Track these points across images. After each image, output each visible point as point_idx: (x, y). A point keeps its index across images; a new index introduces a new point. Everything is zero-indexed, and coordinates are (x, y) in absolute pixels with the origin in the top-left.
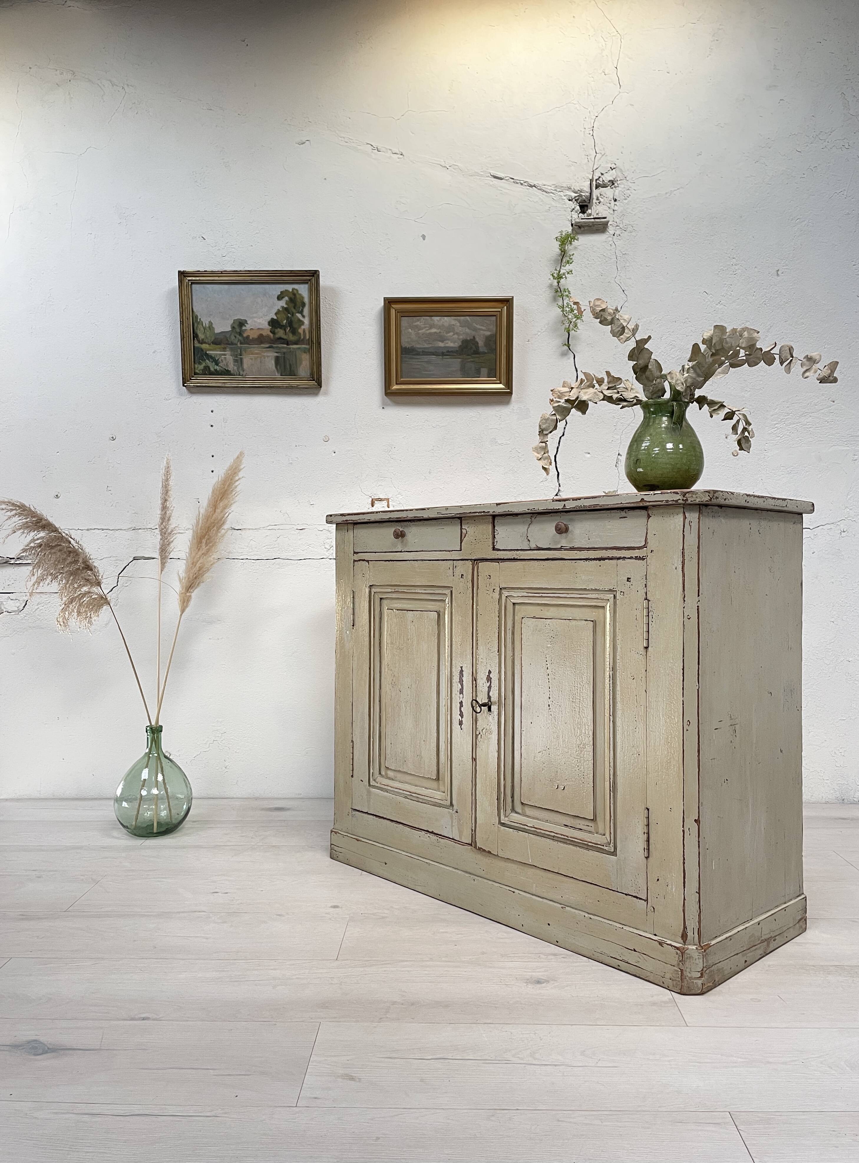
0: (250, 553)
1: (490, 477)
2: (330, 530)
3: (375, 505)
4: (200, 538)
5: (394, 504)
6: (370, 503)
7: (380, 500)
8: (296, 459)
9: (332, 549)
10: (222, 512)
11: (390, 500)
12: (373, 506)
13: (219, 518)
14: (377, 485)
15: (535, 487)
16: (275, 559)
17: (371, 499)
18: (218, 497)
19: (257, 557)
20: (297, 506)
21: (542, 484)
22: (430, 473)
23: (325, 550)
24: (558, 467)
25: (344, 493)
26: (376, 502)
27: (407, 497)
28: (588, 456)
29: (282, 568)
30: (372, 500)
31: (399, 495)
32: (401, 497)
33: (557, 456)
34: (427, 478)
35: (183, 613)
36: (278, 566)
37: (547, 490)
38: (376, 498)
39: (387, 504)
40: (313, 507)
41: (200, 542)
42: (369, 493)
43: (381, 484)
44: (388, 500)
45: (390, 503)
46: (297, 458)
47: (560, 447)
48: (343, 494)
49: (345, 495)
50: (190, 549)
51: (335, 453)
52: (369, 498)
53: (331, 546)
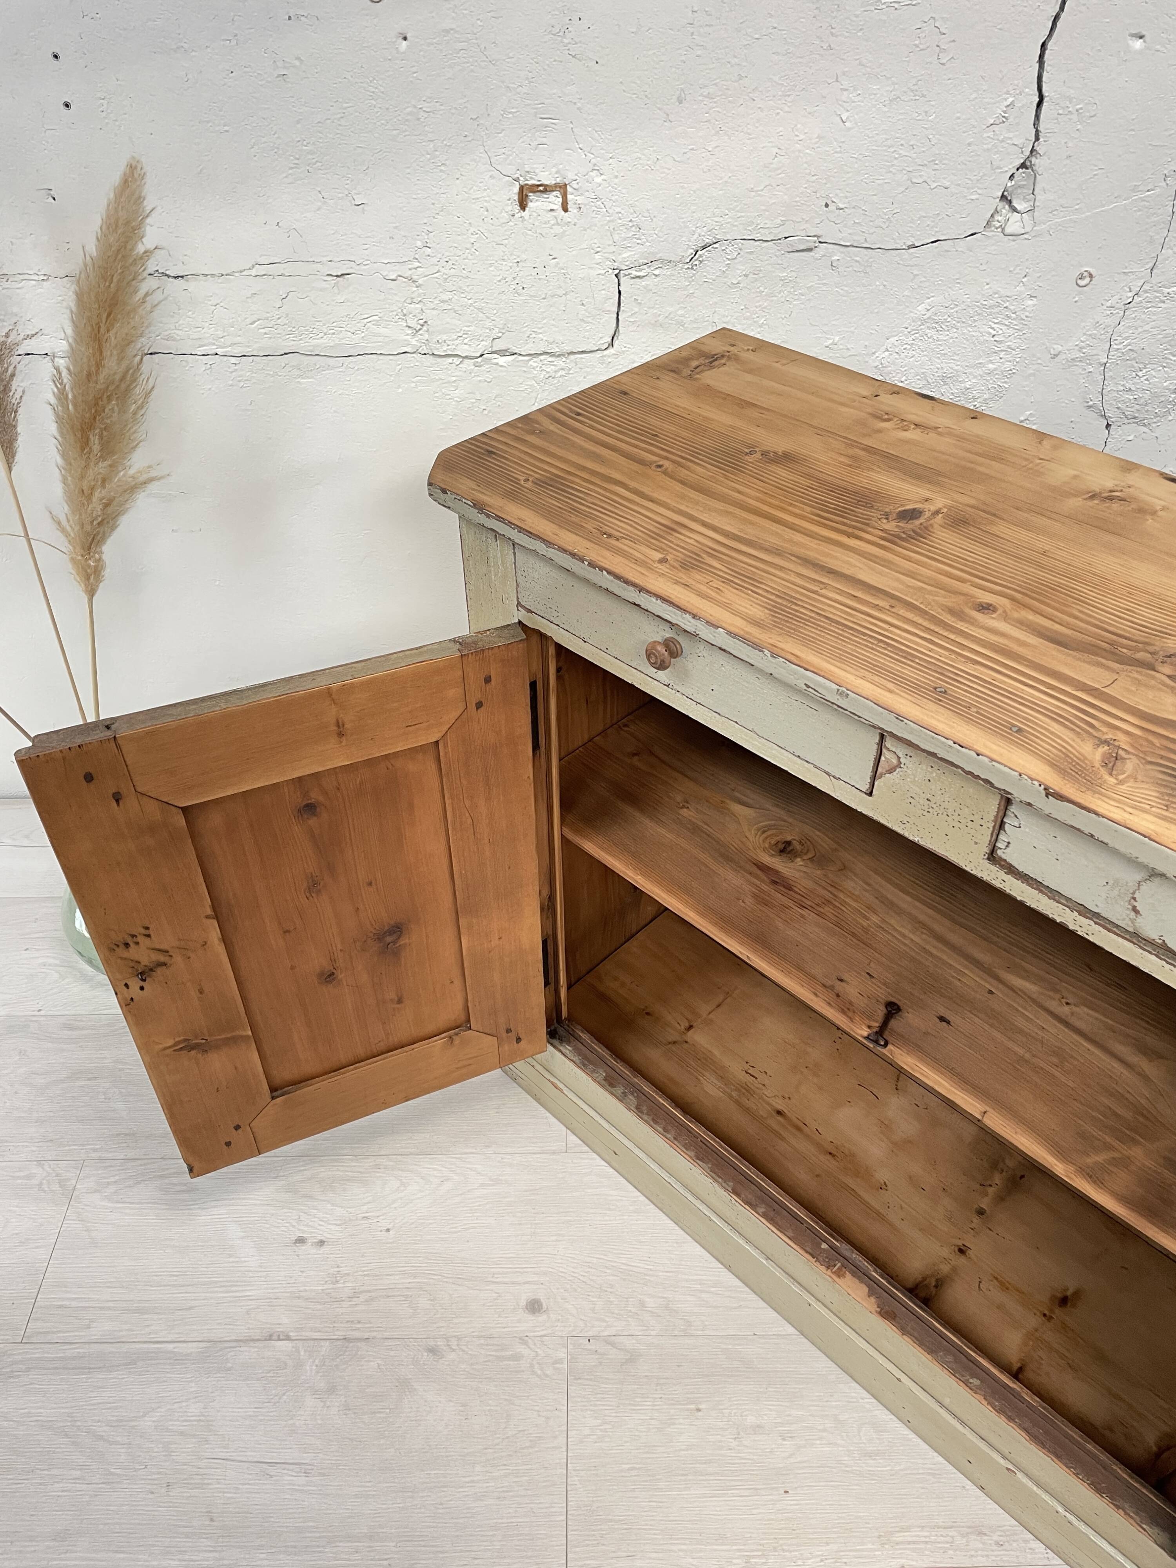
0: (222, 340)
1: (847, 114)
2: (415, 277)
3: (530, 204)
4: (82, 430)
5: (580, 200)
6: (516, 198)
7: (546, 189)
8: (297, 63)
9: (425, 328)
10: (120, 359)
11: (569, 189)
12: (523, 206)
13: (117, 377)
14: (534, 144)
15: (969, 144)
16: (286, 354)
17: (516, 189)
18: (99, 315)
19: (240, 349)
20: (319, 209)
21: (991, 134)
22: (680, 102)
23: (409, 331)
24: (1044, 79)
25: (443, 168)
26: (531, 196)
27: (616, 177)
28: (1138, 44)
29: (308, 377)
30: (522, 188)
31: (595, 173)
32: (599, 180)
33: (1050, 45)
34: (671, 117)
35: (93, 595)
36: (296, 372)
37: (997, 153)
38: (530, 182)
39: (560, 200)
40: (363, 210)
41: (84, 444)
42: (510, 170)
43: (544, 140)
44: (562, 188)
45: (569, 197)
46: (298, 58)
47: (1063, 15)
48: (441, 171)
49: (444, 176)
50: (64, 456)
51: (405, 39)
52: (512, 185)
53: (421, 322)
